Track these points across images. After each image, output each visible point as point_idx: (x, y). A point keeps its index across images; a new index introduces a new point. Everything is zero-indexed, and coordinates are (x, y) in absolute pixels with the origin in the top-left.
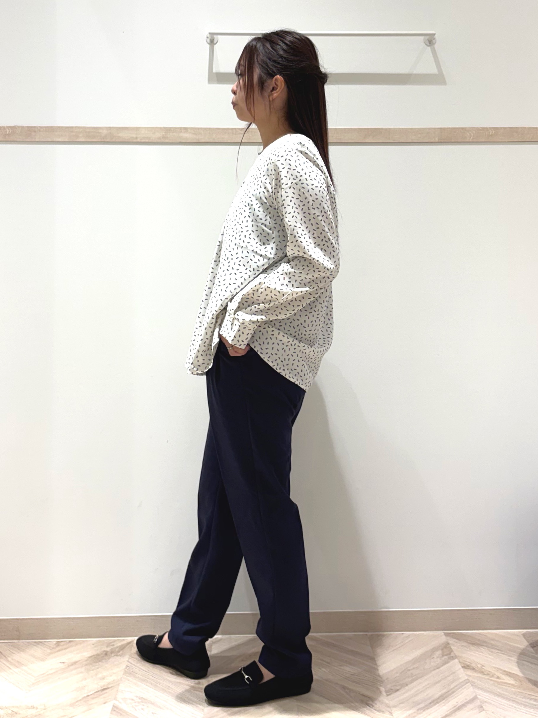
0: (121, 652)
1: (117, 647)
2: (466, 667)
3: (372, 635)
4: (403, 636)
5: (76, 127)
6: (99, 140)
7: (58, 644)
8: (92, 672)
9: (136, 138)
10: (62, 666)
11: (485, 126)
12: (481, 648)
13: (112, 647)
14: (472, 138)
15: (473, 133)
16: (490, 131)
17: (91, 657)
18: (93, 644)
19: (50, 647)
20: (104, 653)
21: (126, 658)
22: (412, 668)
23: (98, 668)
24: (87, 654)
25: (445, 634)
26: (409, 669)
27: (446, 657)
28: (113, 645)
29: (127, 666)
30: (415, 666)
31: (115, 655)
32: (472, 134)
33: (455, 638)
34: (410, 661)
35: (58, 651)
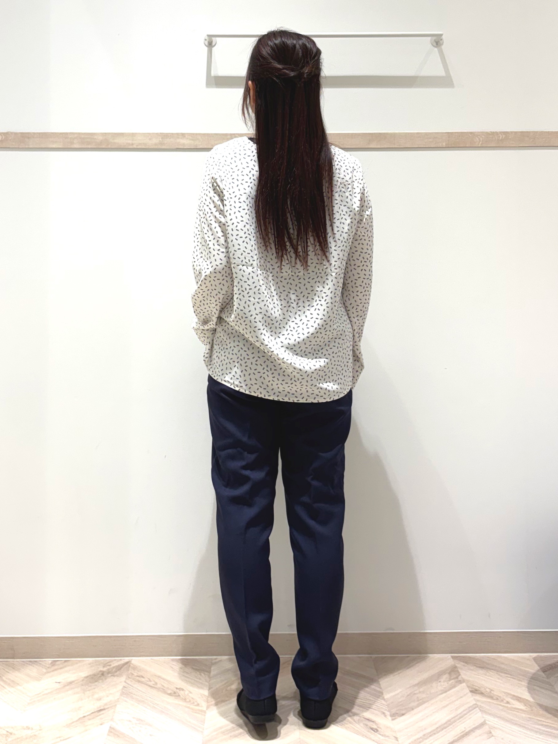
0: (118, 673)
1: (114, 667)
2: (475, 691)
3: (376, 657)
5: (70, 133)
6: (95, 147)
7: (53, 663)
8: (88, 692)
9: (133, 144)
10: (58, 686)
11: (495, 131)
12: (490, 672)
13: (108, 667)
14: (481, 143)
15: (482, 137)
16: (500, 135)
17: (87, 677)
18: (90, 664)
19: (45, 666)
20: (101, 673)
21: (123, 679)
22: (418, 691)
23: (94, 688)
24: (84, 674)
25: (452, 657)
26: (416, 692)
27: (453, 681)
28: (110, 665)
29: (124, 687)
30: (421, 690)
31: (111, 676)
32: (481, 139)
33: (463, 662)
34: (416, 685)
35: (53, 671)
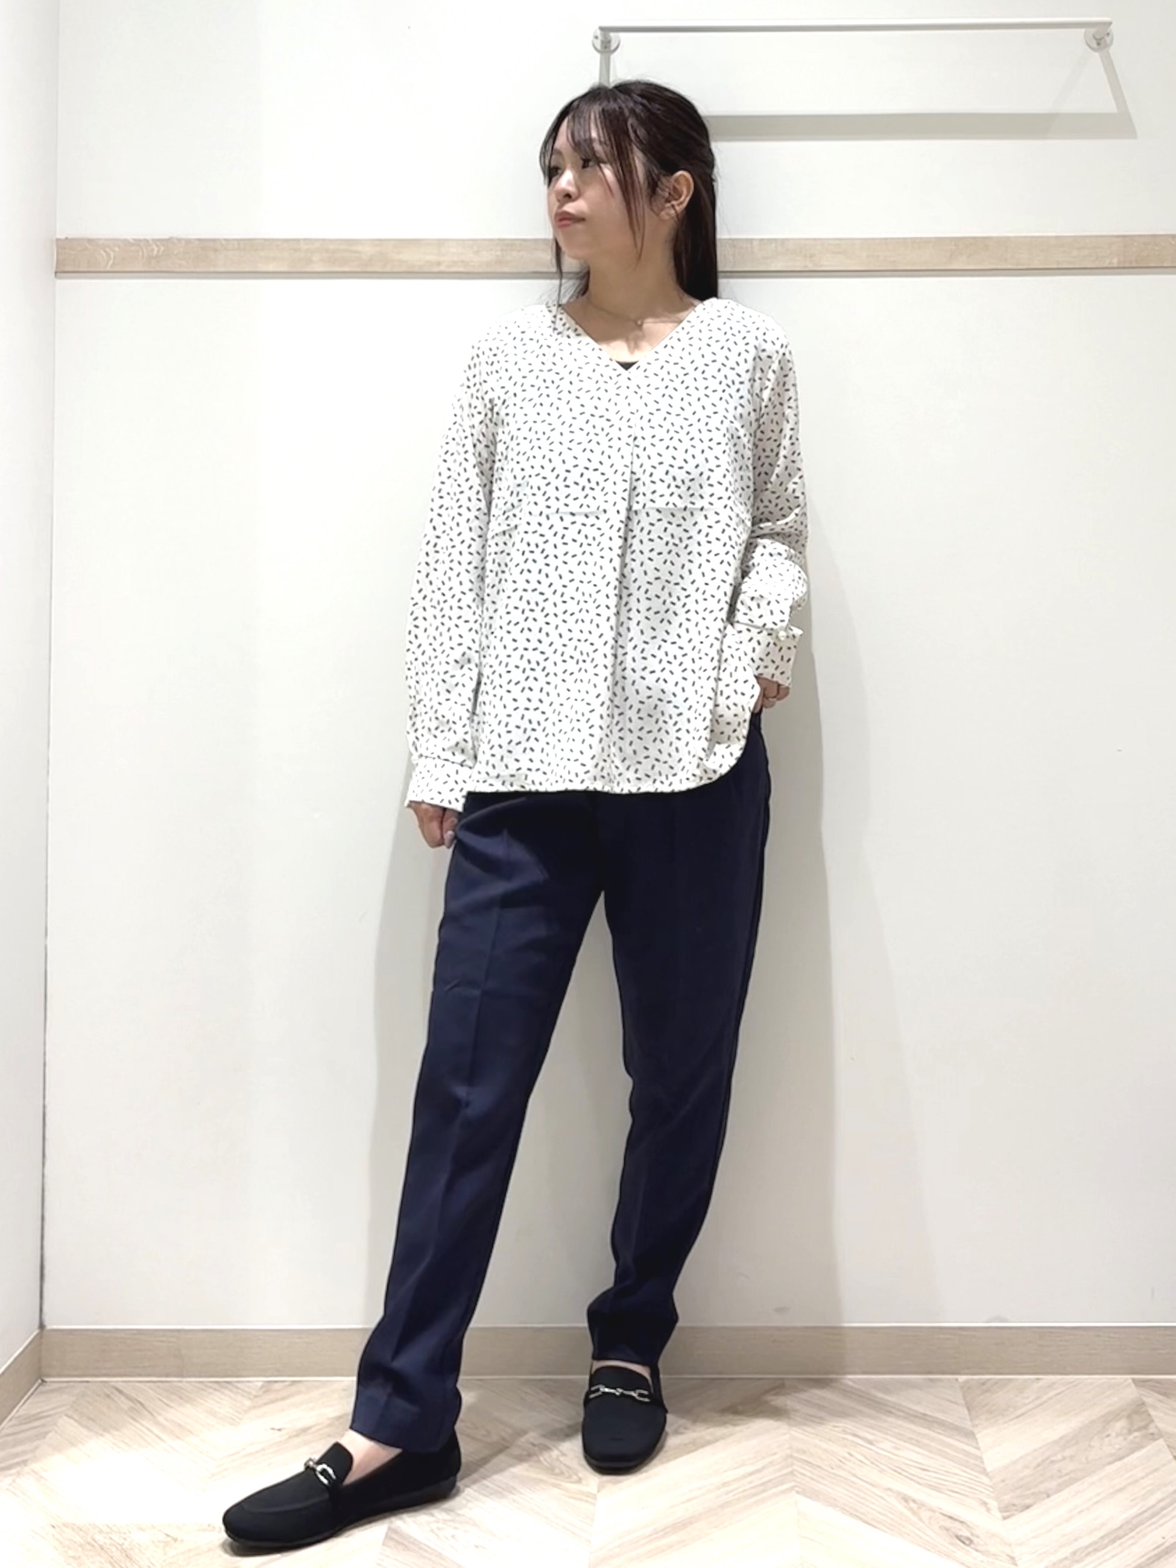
3: (967, 1382)
4: (1040, 1384)
5: (305, 240)
7: (267, 1388)
9: (439, 264)
10: (277, 1436)
18: (344, 1390)
19: (250, 1393)
22: (1059, 1457)
25: (1135, 1382)
26: (1054, 1458)
27: (1138, 1434)
30: (1068, 1453)
33: (1159, 1393)
34: (1056, 1442)
35: (266, 1404)
